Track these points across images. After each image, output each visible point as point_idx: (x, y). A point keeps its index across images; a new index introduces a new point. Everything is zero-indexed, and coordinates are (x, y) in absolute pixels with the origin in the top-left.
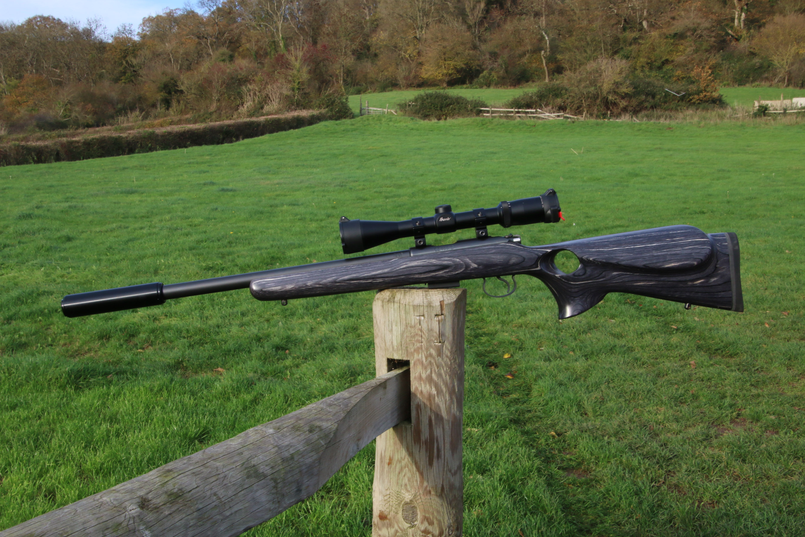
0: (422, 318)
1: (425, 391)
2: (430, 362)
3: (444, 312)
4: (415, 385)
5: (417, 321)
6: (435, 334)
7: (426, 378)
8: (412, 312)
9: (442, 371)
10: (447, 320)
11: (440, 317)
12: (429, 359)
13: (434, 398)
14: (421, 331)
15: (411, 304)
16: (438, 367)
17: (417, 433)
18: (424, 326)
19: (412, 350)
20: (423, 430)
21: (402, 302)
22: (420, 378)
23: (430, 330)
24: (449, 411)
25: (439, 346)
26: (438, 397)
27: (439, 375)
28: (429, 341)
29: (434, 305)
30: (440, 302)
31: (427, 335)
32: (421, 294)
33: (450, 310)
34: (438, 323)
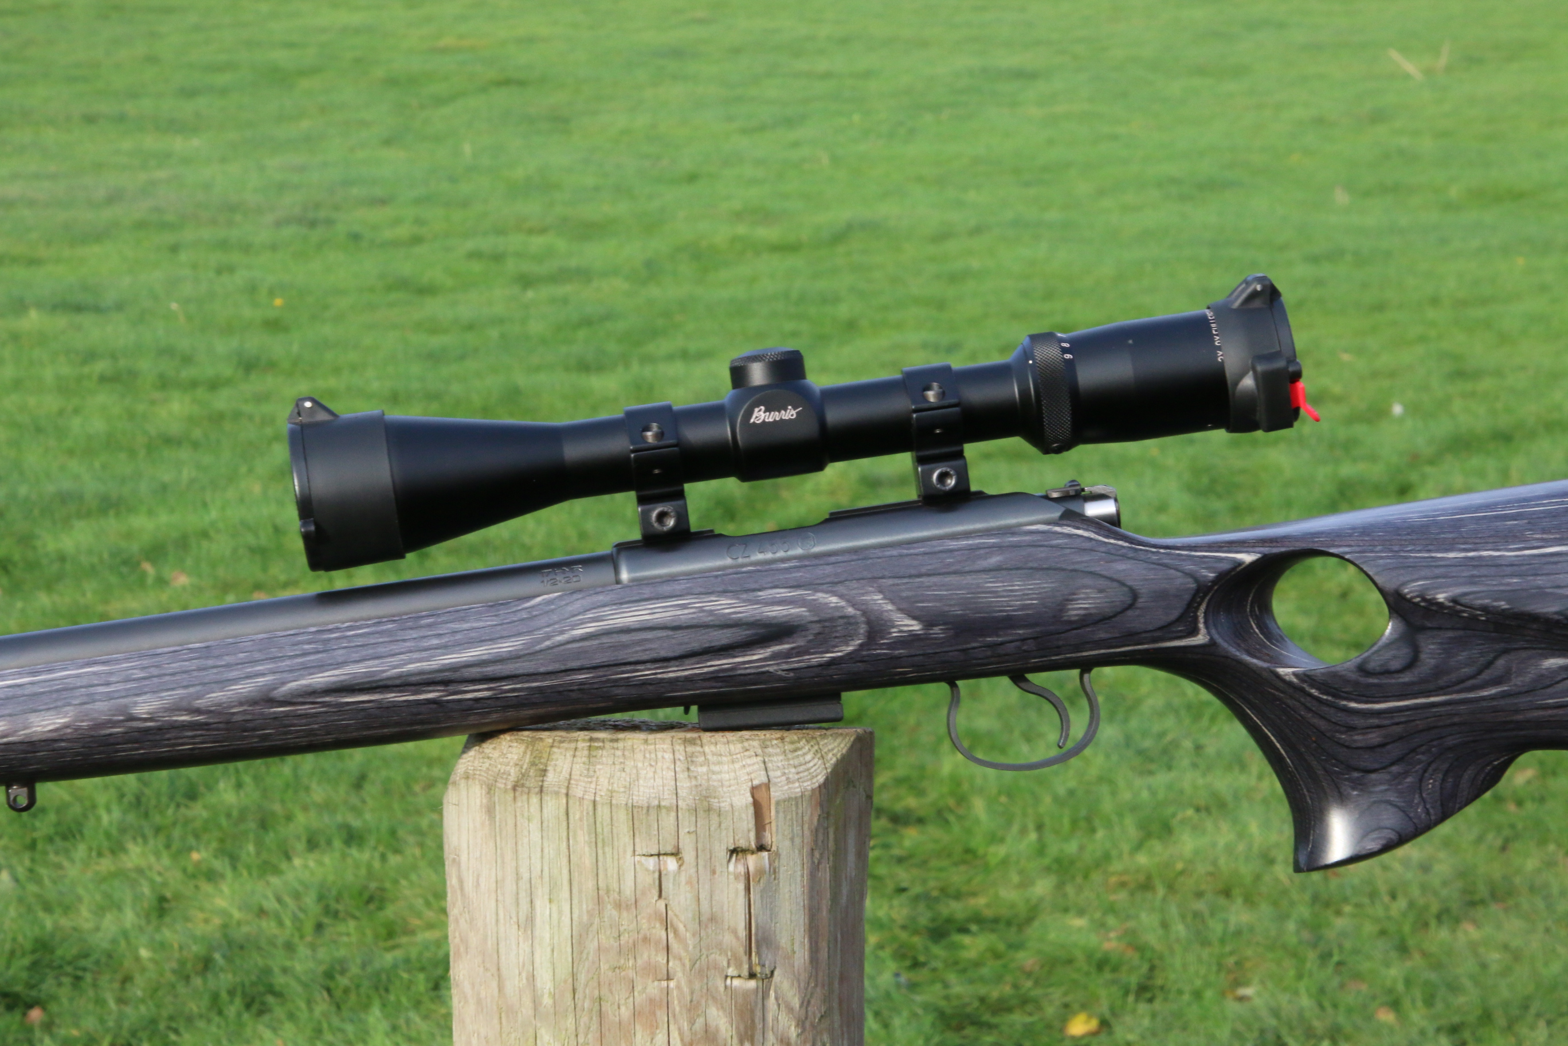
0: (671, 864)
3: (768, 838)
5: (648, 880)
6: (728, 939)
8: (625, 839)
10: (784, 872)
11: (752, 860)
14: (666, 923)
15: (621, 799)
18: (681, 900)
19: (625, 1012)
21: (577, 791)
23: (708, 920)
25: (746, 994)
28: (700, 970)
29: (725, 805)
30: (754, 790)
31: (691, 942)
32: (668, 756)
33: (797, 829)
34: (741, 886)
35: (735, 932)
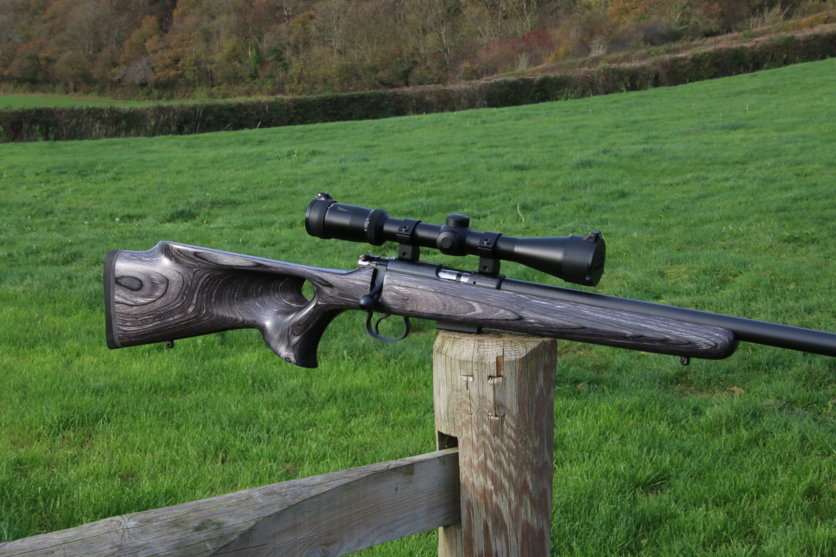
0: (471, 379)
1: (477, 484)
2: (484, 443)
3: (502, 373)
4: (465, 473)
5: (464, 383)
6: (488, 404)
7: (479, 465)
8: (458, 370)
9: (503, 458)
10: (508, 384)
11: (496, 380)
12: (482, 439)
13: (491, 496)
14: (470, 397)
15: (457, 358)
16: (494, 453)
17: (469, 542)
18: (474, 391)
19: (460, 423)
20: (476, 539)
21: (448, 354)
22: (471, 464)
23: (482, 398)
24: (515, 516)
25: (496, 421)
26: (496, 495)
27: (499, 463)
28: (480, 412)
29: (487, 362)
30: (497, 358)
31: (477, 404)
32: (473, 345)
33: (513, 371)
34: (492, 388)
35: (490, 402)
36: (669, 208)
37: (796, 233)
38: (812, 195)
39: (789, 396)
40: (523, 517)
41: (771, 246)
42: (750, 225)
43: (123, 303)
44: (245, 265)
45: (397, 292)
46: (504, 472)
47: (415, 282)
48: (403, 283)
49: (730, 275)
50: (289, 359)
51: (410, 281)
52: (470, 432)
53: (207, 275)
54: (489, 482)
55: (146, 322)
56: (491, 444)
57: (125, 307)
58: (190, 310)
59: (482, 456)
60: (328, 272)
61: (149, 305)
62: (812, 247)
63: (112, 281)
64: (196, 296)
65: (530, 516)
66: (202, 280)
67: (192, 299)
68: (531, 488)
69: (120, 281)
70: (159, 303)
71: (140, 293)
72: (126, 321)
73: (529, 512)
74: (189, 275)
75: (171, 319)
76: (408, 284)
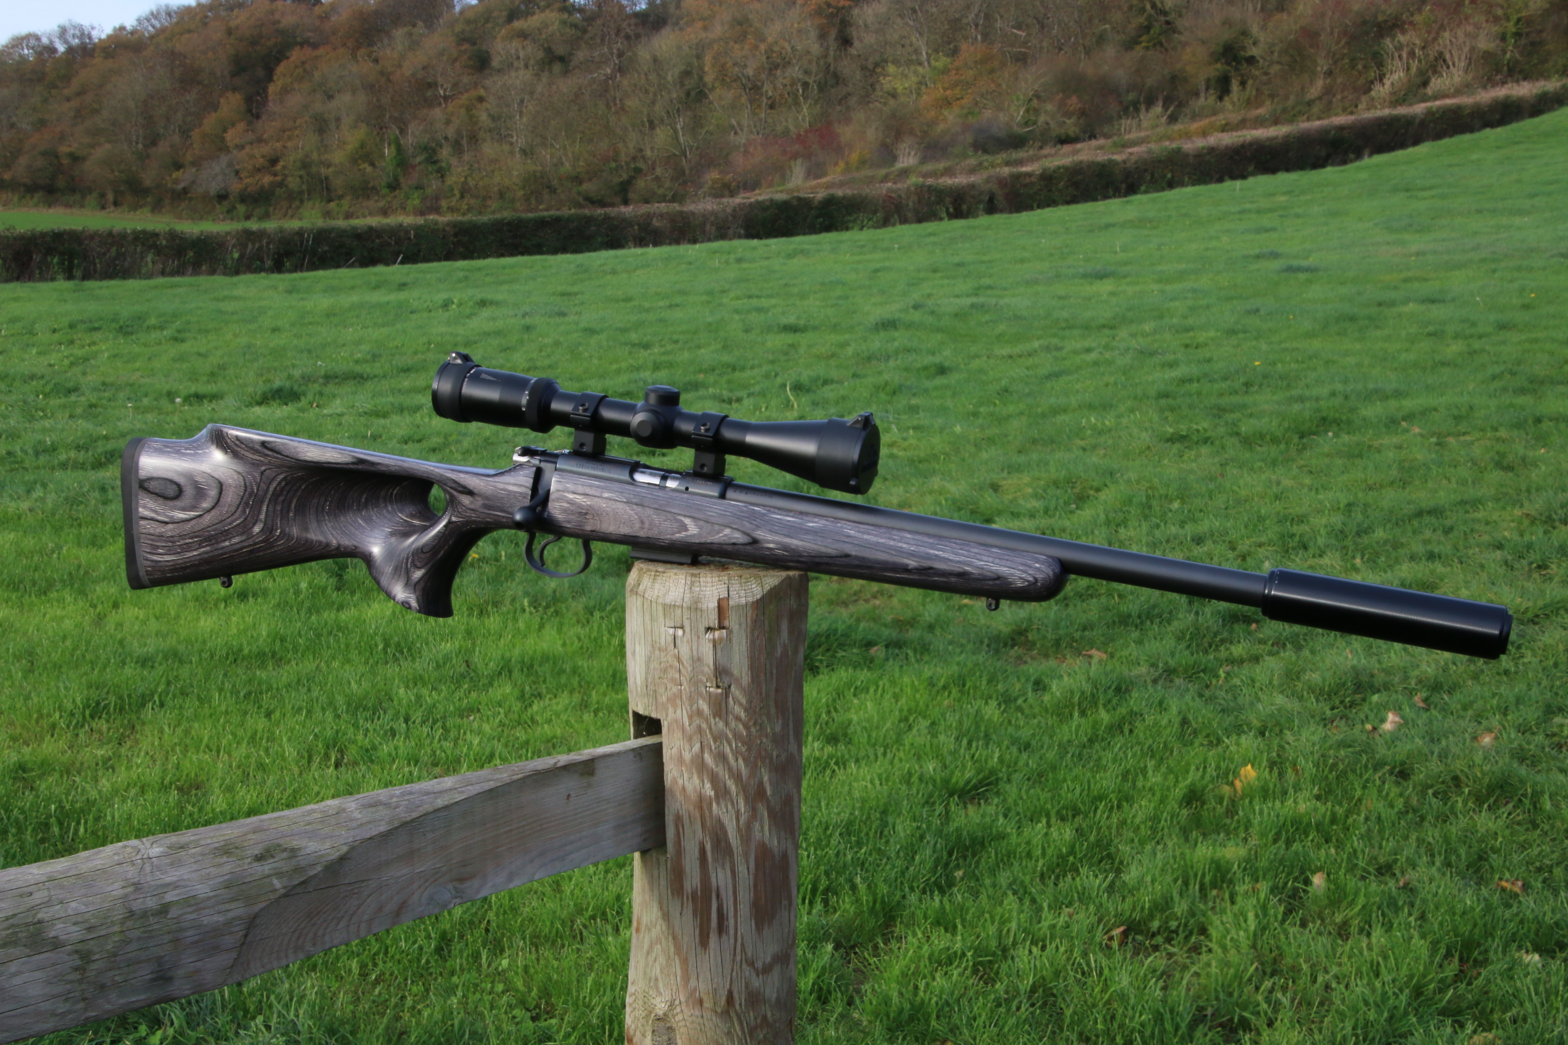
0: (680, 632)
1: (689, 788)
2: (699, 727)
3: (726, 623)
4: (672, 773)
5: (670, 639)
6: (706, 669)
7: (692, 761)
8: (661, 619)
9: (728, 750)
10: (735, 639)
11: (717, 633)
12: (697, 721)
13: (711, 804)
14: (679, 660)
15: (660, 601)
16: (715, 741)
17: (678, 875)
18: (684, 650)
19: (664, 699)
20: (688, 869)
21: (647, 595)
22: (680, 759)
23: (697, 660)
24: (746, 835)
25: (717, 695)
26: (718, 804)
27: (722, 757)
28: (694, 682)
29: (704, 607)
30: (719, 601)
31: (689, 669)
32: (684, 582)
33: (743, 620)
34: (711, 645)
35: (709, 666)
36: (1006, 391)
37: (1183, 428)
38: (1206, 375)
39: (1166, 663)
40: (757, 834)
41: (1149, 448)
42: (1119, 416)
43: (152, 519)
44: (339, 461)
45: (571, 502)
46: (730, 769)
47: (598, 487)
48: (580, 489)
49: (1091, 488)
50: (408, 603)
51: (591, 486)
52: (679, 712)
53: (281, 477)
54: (708, 786)
55: (188, 547)
56: (710, 729)
57: (155, 524)
58: (257, 529)
59: (697, 747)
60: (467, 473)
61: (193, 522)
62: (1204, 450)
63: (135, 485)
64: (264, 508)
65: (767, 833)
66: (275, 484)
67: (259, 512)
68: (769, 793)
69: (146, 485)
70: (207, 519)
71: (178, 503)
72: (158, 547)
73: (766, 828)
74: (254, 477)
75: (227, 543)
76: (588, 491)
